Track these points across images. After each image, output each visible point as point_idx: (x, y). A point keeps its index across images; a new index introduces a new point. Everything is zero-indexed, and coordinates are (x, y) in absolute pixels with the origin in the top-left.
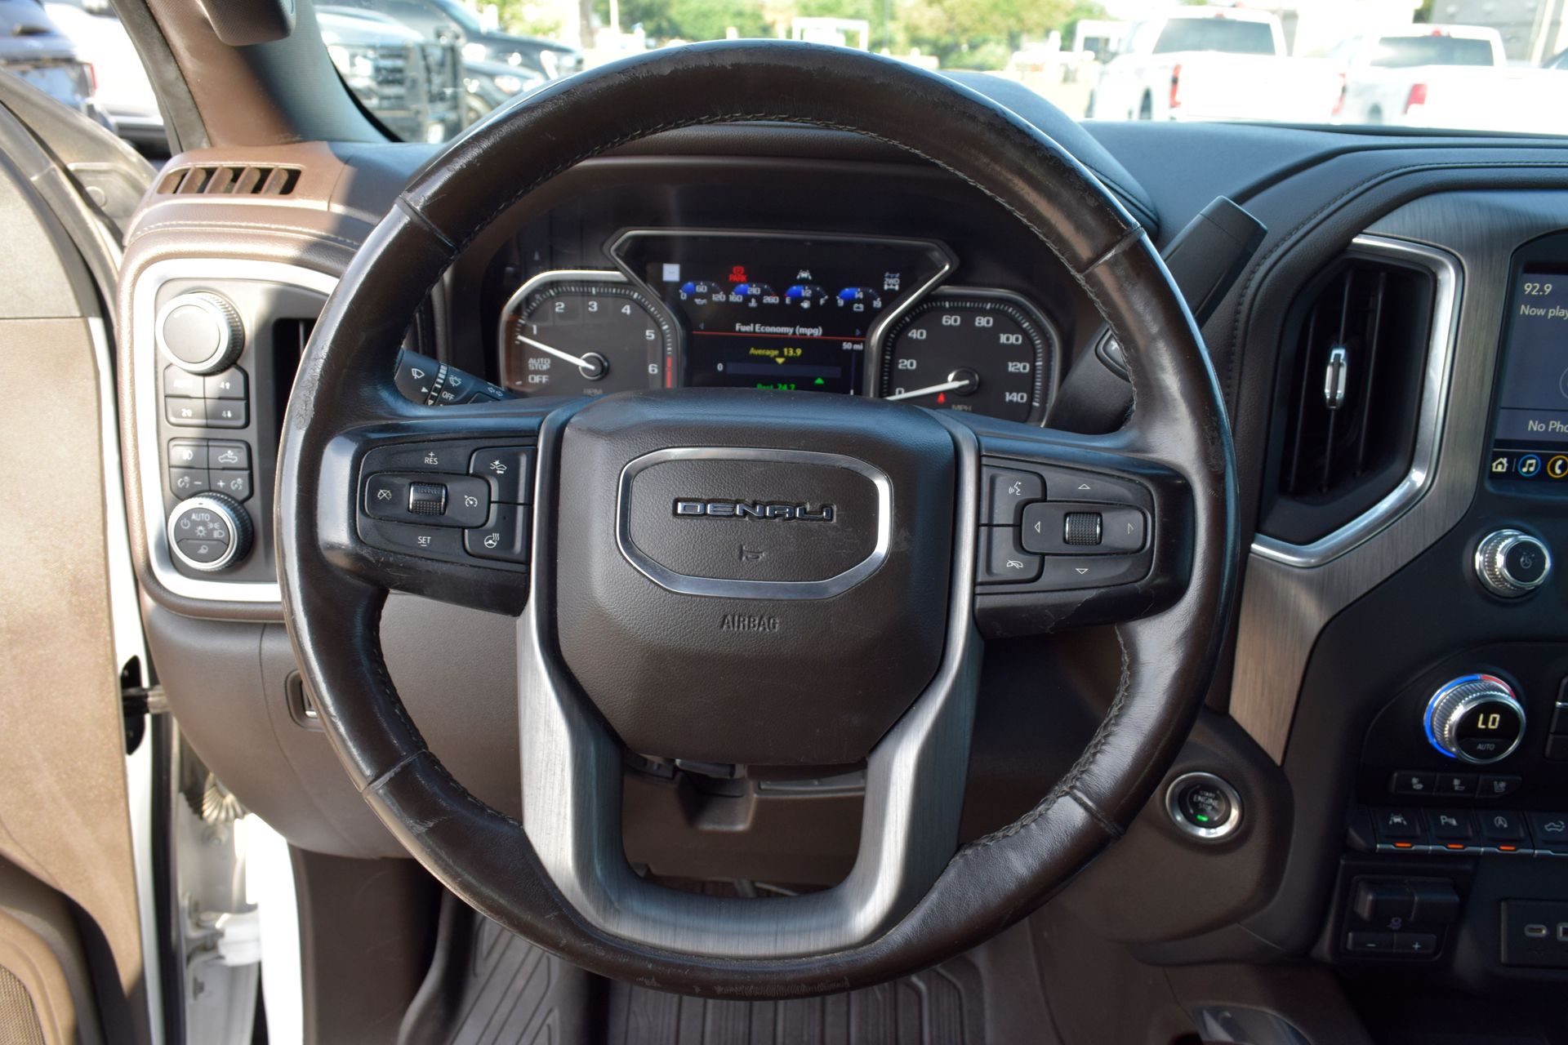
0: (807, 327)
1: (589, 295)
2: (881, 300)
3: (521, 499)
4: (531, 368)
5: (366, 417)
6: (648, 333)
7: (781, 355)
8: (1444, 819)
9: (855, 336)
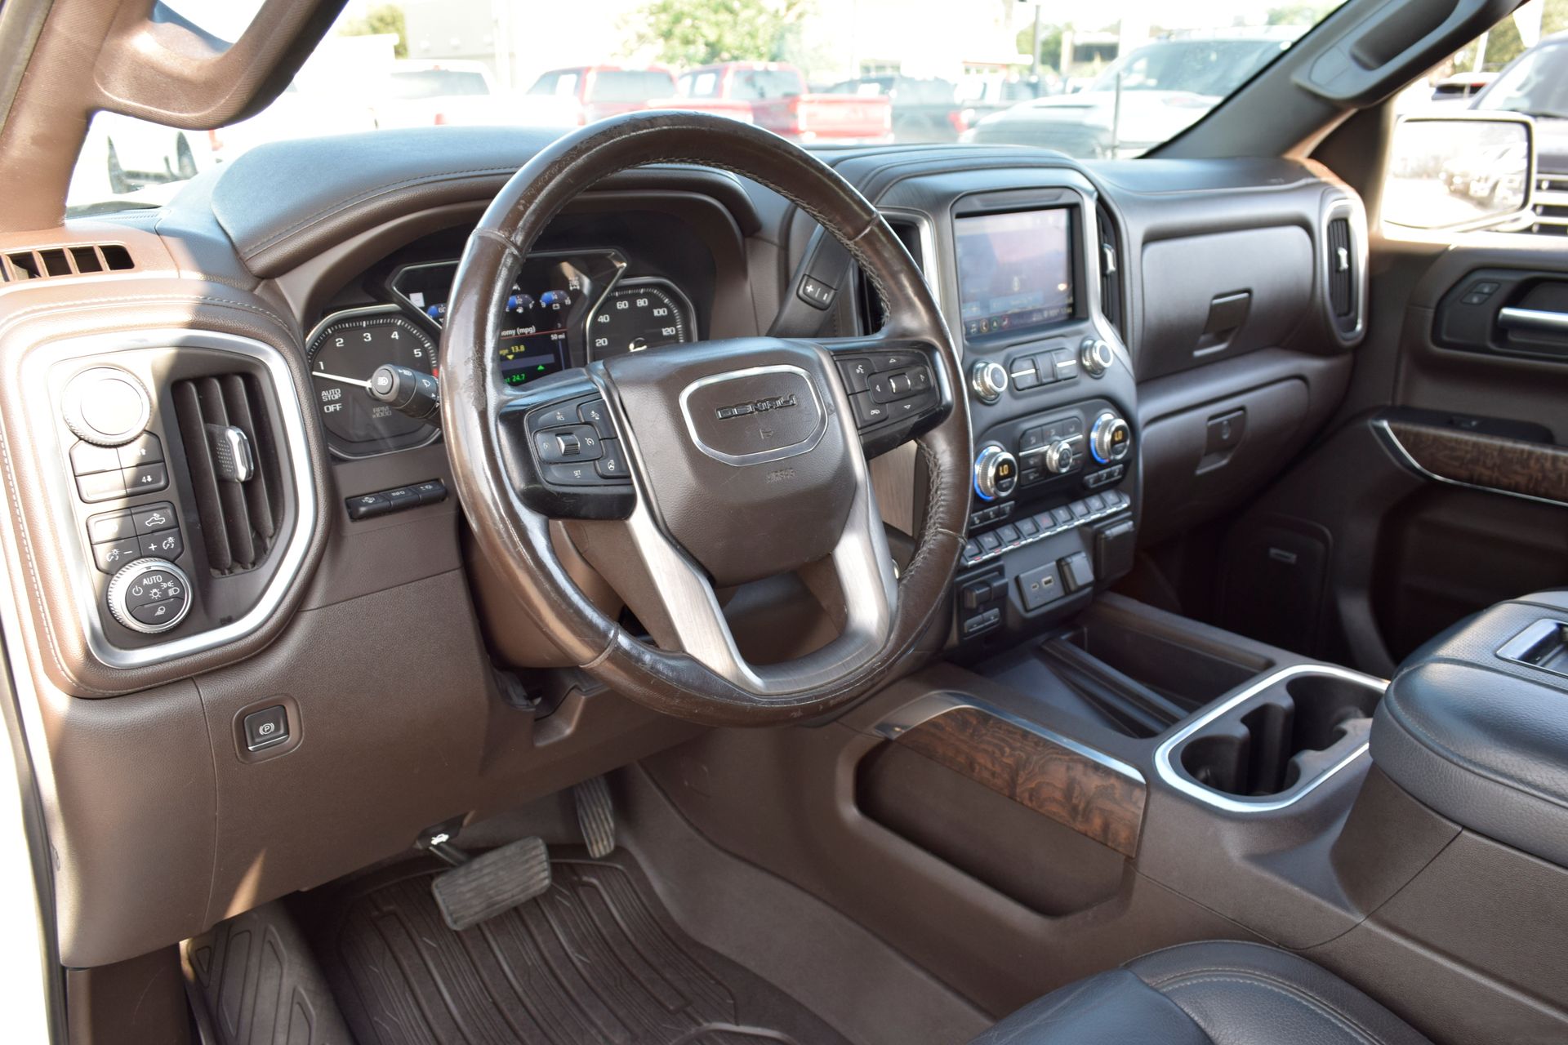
0: (525, 328)
1: (362, 327)
2: (571, 299)
3: (613, 433)
4: (325, 399)
6: (415, 351)
7: (510, 353)
9: (557, 329)
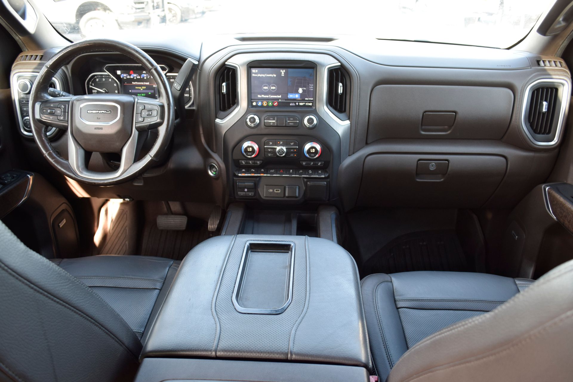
0: (146, 83)
1: (103, 78)
3: (67, 111)
4: (93, 92)
5: (42, 99)
6: (115, 84)
7: (142, 88)
8: (252, 170)
